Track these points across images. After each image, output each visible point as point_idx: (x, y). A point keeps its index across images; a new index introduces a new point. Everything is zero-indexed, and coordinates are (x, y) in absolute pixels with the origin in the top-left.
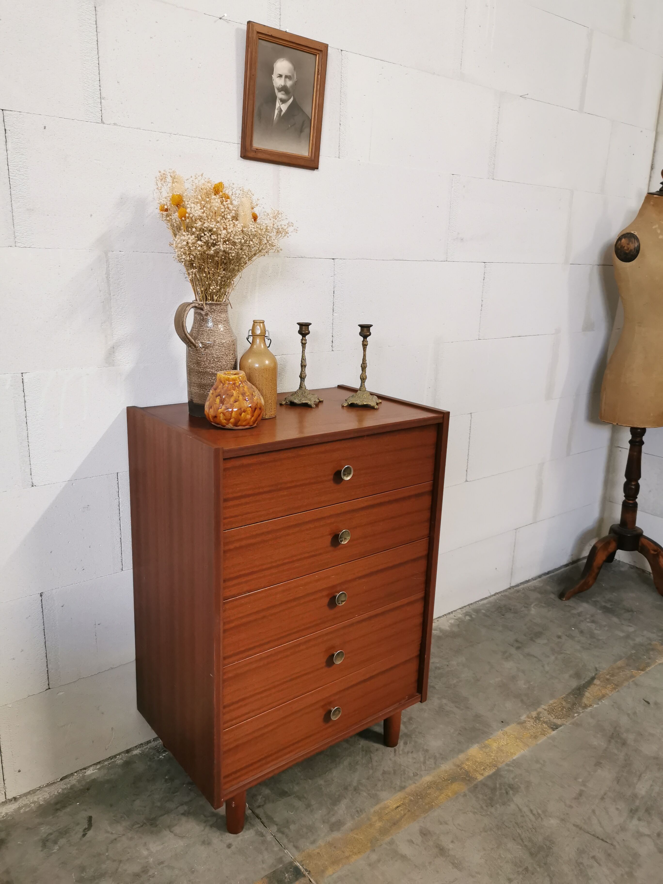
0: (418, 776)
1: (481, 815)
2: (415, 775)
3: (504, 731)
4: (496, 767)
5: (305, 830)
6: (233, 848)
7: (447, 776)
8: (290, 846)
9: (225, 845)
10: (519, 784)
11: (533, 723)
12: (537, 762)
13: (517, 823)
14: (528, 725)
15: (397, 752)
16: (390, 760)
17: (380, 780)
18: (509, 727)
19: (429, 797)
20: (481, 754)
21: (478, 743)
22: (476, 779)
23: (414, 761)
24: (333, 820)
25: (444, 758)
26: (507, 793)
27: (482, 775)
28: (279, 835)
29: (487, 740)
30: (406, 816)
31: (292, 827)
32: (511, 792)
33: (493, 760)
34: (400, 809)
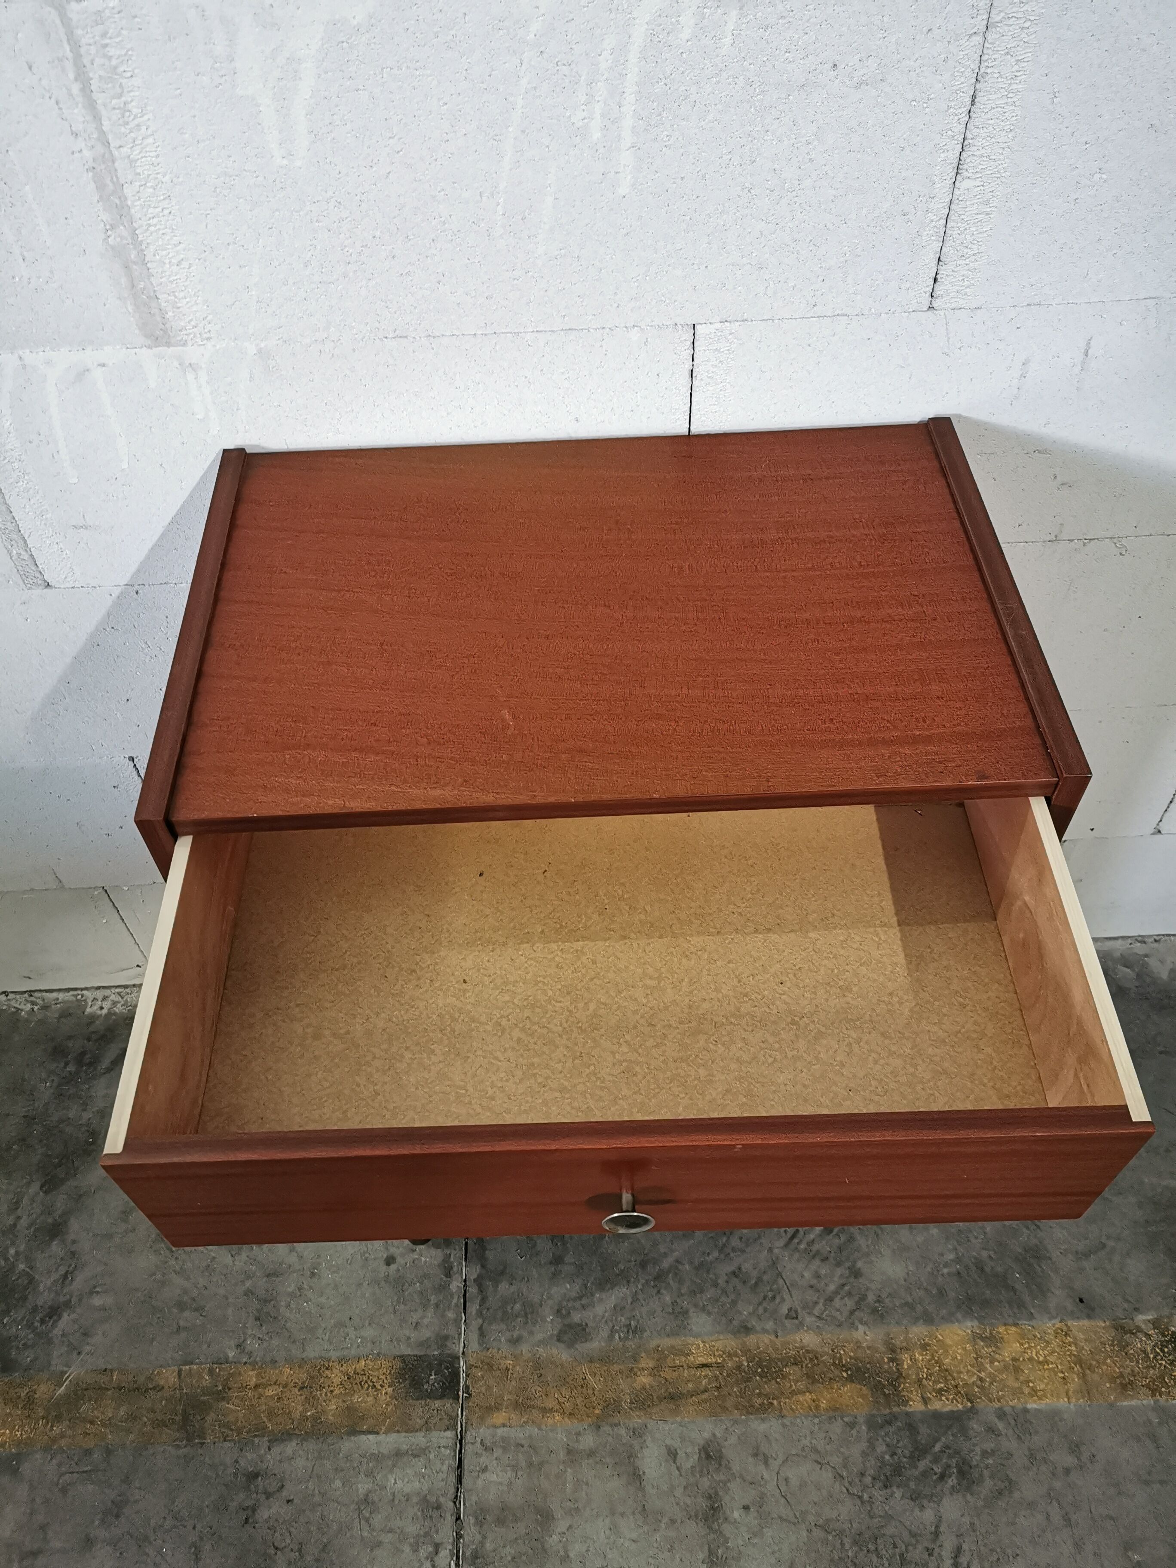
0: (796, 1321)
1: (848, 1490)
2: (792, 1315)
3: (1066, 1325)
4: (972, 1402)
5: (518, 1306)
6: (393, 1267)
7: (851, 1358)
8: (475, 1323)
9: (385, 1256)
10: (986, 1473)
11: (1155, 1345)
12: (1075, 1448)
13: (902, 1555)
14: (1138, 1343)
15: (796, 1241)
16: (770, 1250)
17: (716, 1285)
18: (1086, 1323)
19: (777, 1383)
20: (964, 1349)
21: (981, 1319)
22: (906, 1403)
23: (814, 1282)
24: (576, 1317)
25: (879, 1314)
26: (942, 1477)
27: (925, 1401)
28: (473, 1290)
29: (1005, 1325)
30: (705, 1396)
31: (504, 1288)
32: (952, 1481)
33: (979, 1382)
34: (706, 1371)
